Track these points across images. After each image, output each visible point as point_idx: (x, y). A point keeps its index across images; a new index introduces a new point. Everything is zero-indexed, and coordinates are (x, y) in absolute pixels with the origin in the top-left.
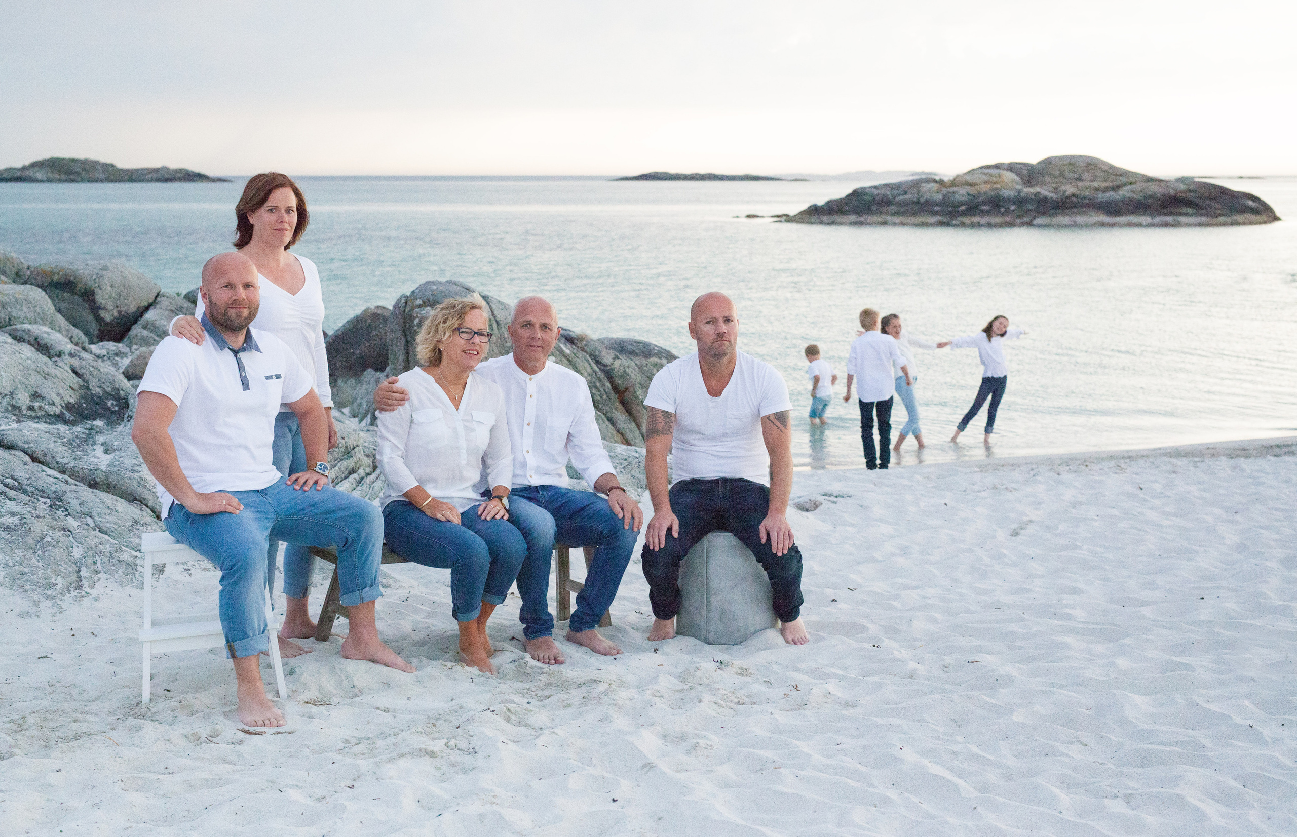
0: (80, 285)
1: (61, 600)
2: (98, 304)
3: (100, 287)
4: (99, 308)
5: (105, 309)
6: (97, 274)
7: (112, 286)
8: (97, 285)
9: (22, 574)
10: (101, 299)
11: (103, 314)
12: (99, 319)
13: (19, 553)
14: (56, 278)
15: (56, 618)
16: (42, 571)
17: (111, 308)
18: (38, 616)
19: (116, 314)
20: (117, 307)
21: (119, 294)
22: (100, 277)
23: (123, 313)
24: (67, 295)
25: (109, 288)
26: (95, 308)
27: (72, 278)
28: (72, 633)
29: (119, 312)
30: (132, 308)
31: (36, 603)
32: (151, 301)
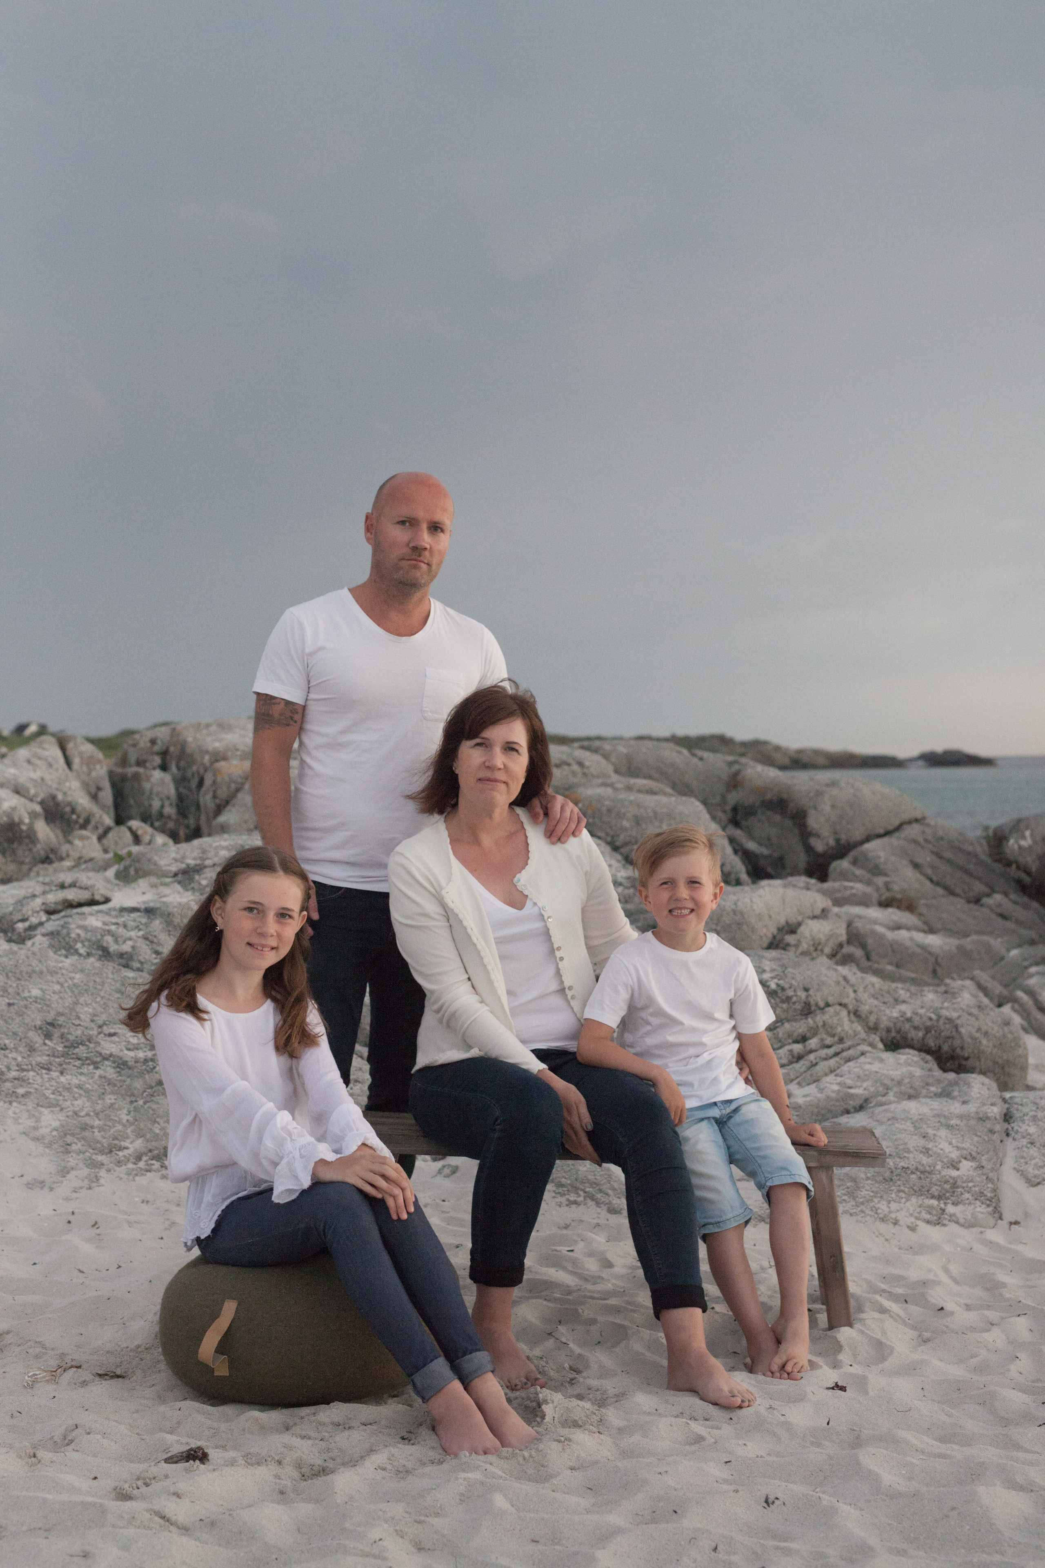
0: (792, 805)
1: (109, 1171)
2: (809, 829)
3: (815, 808)
4: (810, 834)
5: (817, 836)
6: (817, 791)
7: (833, 806)
8: (812, 804)
9: (84, 1127)
10: (813, 822)
11: (813, 841)
12: (809, 849)
13: (110, 1099)
14: (768, 797)
15: (74, 1195)
16: (120, 1127)
17: (827, 834)
18: (51, 1189)
19: (832, 842)
20: (836, 833)
21: (841, 817)
22: (819, 794)
23: (843, 842)
24: (777, 818)
25: (827, 808)
26: (805, 834)
27: (785, 796)
28: (71, 1218)
29: (838, 841)
30: (857, 835)
31: (64, 1172)
32: (890, 828)
